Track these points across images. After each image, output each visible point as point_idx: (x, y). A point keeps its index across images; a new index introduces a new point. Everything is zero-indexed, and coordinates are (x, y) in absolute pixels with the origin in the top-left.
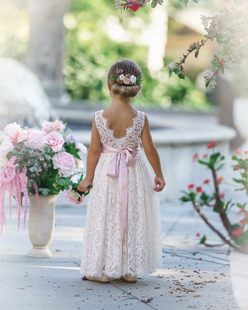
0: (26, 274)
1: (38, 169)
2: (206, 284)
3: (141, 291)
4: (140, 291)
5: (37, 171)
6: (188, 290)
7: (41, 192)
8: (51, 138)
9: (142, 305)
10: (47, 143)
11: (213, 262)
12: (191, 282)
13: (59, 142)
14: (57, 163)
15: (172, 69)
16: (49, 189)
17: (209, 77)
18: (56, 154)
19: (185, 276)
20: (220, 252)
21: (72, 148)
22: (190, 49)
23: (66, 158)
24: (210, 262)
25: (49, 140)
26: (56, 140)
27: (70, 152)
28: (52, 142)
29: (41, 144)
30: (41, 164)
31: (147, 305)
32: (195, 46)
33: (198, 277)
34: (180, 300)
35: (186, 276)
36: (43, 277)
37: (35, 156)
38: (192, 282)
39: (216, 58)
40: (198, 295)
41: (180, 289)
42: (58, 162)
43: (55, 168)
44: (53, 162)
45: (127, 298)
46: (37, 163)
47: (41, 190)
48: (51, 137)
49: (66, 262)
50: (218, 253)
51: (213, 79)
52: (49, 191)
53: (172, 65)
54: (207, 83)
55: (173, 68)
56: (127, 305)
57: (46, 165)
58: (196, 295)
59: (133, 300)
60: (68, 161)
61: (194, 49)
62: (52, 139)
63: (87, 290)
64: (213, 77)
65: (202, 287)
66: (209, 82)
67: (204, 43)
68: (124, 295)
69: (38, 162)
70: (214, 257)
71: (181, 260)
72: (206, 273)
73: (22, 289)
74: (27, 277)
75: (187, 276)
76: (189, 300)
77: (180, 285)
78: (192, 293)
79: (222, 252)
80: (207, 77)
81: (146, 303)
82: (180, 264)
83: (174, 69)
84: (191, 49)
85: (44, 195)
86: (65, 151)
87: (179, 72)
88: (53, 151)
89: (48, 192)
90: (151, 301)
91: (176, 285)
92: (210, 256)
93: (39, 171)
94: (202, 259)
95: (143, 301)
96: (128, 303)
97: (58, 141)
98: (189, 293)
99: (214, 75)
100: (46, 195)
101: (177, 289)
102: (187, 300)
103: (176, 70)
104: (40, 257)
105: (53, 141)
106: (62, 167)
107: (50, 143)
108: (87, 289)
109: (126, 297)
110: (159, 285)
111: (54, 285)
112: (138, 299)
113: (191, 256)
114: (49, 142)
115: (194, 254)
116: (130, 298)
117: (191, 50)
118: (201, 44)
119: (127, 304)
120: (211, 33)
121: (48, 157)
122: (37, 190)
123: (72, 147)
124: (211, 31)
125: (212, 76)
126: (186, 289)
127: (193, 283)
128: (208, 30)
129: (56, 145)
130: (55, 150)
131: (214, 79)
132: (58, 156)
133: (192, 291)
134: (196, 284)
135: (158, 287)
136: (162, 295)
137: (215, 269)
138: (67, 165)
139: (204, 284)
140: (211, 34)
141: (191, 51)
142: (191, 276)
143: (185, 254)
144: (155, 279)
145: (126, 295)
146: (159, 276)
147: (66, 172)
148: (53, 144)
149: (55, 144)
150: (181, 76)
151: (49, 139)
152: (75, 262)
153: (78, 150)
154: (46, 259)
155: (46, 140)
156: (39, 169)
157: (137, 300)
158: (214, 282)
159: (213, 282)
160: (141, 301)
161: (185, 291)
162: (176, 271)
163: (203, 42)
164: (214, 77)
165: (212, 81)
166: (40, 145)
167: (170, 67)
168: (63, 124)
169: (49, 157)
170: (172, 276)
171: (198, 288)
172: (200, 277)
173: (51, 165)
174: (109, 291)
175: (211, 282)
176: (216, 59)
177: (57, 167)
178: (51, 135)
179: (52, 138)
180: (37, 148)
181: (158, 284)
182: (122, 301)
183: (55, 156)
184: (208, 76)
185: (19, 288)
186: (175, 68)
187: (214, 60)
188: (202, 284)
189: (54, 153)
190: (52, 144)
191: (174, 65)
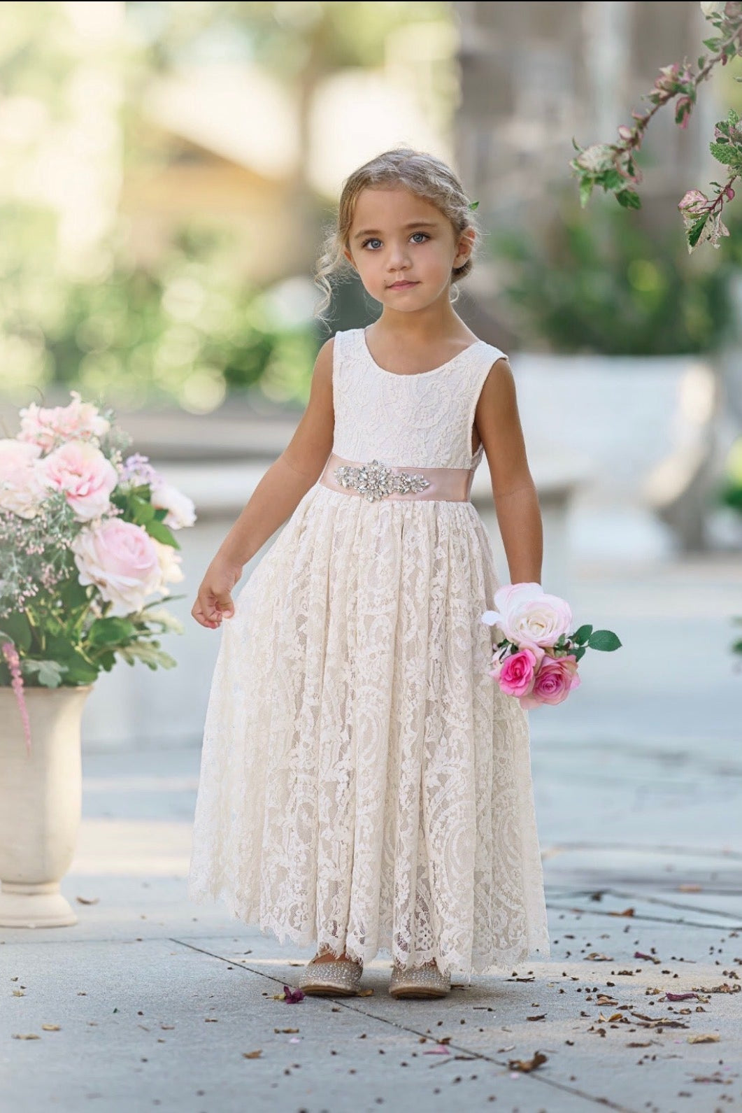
0: (16, 987)
1: (22, 587)
2: (709, 997)
3: (481, 1030)
4: (477, 1030)
5: (19, 595)
6: (656, 1022)
7: (36, 673)
8: (65, 469)
9: (516, 1080)
10: (54, 485)
11: (680, 921)
12: (651, 992)
13: (97, 483)
14: (92, 562)
15: (595, 172)
16: (62, 665)
17: (699, 206)
18: (85, 529)
19: (613, 973)
20: (686, 886)
21: (141, 505)
22: (659, 94)
23: (125, 543)
24: (670, 921)
25: (58, 475)
26: (87, 475)
27: (135, 520)
28: (70, 482)
29: (27, 490)
30: (31, 566)
31: (535, 1081)
32: (677, 80)
33: (662, 975)
34: (646, 1057)
35: (616, 973)
36: (84, 994)
37: (9, 537)
38: (654, 993)
39: (726, 132)
40: (707, 1036)
41: (626, 1019)
42: (95, 558)
43: (83, 581)
44: (77, 559)
45: (445, 1057)
46: (17, 563)
47: (33, 666)
48: (64, 464)
49: (140, 940)
50: (679, 891)
51: (715, 215)
52: (66, 669)
53: (592, 157)
54: (696, 229)
55: (598, 168)
56: (462, 1084)
57: (50, 570)
58: (700, 1039)
59: (470, 1063)
60: (133, 552)
61: (672, 94)
62: (71, 473)
63: (278, 1035)
64: (713, 207)
65: (702, 1010)
66: (702, 227)
67: (711, 67)
68: (425, 1047)
69: (20, 560)
70: (676, 906)
71: (562, 917)
72: (682, 960)
73: (29, 1038)
74: (25, 997)
75: (620, 974)
76: (681, 1057)
77: (616, 1004)
78: (675, 1030)
79: (694, 886)
80: (691, 209)
81: (526, 1071)
82: (569, 933)
83: (600, 172)
84: (664, 93)
85: (45, 686)
86: (119, 516)
87: (622, 182)
88: (75, 519)
89: (62, 674)
90: (543, 1065)
91: (599, 1005)
92: (653, 901)
93: (26, 593)
94: (637, 913)
95: (514, 1066)
96: (466, 1076)
97: (91, 479)
98: (665, 1030)
99: (720, 198)
100: (55, 684)
101: (612, 1020)
102: (675, 1056)
103: (609, 174)
104: (32, 924)
105: (76, 479)
106: (112, 578)
107: (63, 486)
108: (277, 1032)
109: (439, 1053)
110: (537, 1006)
111: (145, 1021)
112: (488, 1059)
113: (584, 902)
114: (59, 482)
115: (597, 897)
116: (457, 1058)
117: (661, 96)
118: (700, 72)
119: (458, 1080)
120: (732, 30)
121: (64, 540)
122: (19, 668)
123: (142, 502)
124: (732, 22)
125: (710, 205)
126: (647, 1019)
127: (658, 997)
128: (719, 20)
129: (89, 492)
130: (82, 510)
131: (718, 212)
132: (96, 537)
133: (674, 1025)
134: (672, 998)
135: (540, 1015)
136: (571, 1041)
137: (709, 947)
138: (130, 571)
139: (705, 1000)
140: (734, 36)
141: (665, 100)
142: (634, 973)
143: (558, 897)
144: (508, 986)
145: (430, 1045)
146: (514, 975)
147: (128, 598)
148: (78, 489)
149: (83, 491)
150: (626, 199)
151: (60, 471)
152: (172, 937)
153: (162, 513)
154: (59, 933)
155: (48, 475)
156: (29, 586)
157: (486, 1062)
158: (736, 991)
159: (732, 989)
160: (504, 1064)
161: (647, 1026)
162: (567, 957)
163: (707, 65)
164: (718, 207)
165: (711, 220)
166: (21, 497)
167: (585, 164)
168: (99, 415)
169: (68, 538)
170: (564, 975)
171: (690, 1012)
172: (672, 975)
173: (70, 572)
174: (364, 1037)
175: (723, 992)
176: (726, 137)
177: (93, 577)
178: (64, 458)
179: (70, 468)
180: (12, 507)
181: (533, 1005)
182: (432, 1067)
183: (84, 537)
184: (695, 204)
185: (18, 1037)
186: (605, 169)
187: (720, 140)
188: (696, 1000)
189: (78, 526)
190: (73, 491)
191: (604, 154)
